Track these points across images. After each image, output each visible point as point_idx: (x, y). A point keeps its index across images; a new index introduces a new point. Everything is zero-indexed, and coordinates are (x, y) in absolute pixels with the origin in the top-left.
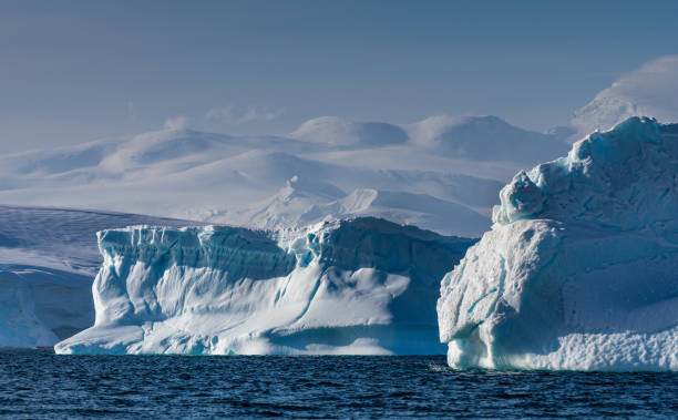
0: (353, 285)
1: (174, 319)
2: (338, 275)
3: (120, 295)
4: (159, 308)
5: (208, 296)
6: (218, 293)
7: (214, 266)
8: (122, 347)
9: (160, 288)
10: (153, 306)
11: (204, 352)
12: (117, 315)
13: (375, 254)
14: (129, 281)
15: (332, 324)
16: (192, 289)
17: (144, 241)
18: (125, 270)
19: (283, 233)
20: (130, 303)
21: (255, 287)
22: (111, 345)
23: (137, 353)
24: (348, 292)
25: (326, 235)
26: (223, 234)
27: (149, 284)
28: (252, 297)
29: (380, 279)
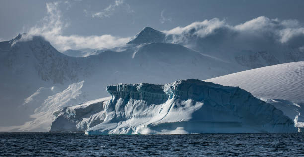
0: (183, 106)
1: (129, 120)
2: (180, 102)
3: (113, 111)
4: (125, 115)
5: (140, 111)
6: (144, 110)
7: (143, 99)
8: (107, 131)
9: (126, 108)
10: (122, 115)
11: (132, 133)
12: (110, 119)
13: (194, 93)
14: (116, 105)
15: (169, 122)
16: (135, 108)
17: (121, 90)
18: (116, 101)
19: (166, 86)
20: (116, 114)
21: (156, 107)
22: (103, 131)
23: (111, 133)
24: (181, 108)
25: (176, 86)
26: (145, 86)
27: (122, 106)
28: (154, 111)
29: (193, 104)
